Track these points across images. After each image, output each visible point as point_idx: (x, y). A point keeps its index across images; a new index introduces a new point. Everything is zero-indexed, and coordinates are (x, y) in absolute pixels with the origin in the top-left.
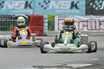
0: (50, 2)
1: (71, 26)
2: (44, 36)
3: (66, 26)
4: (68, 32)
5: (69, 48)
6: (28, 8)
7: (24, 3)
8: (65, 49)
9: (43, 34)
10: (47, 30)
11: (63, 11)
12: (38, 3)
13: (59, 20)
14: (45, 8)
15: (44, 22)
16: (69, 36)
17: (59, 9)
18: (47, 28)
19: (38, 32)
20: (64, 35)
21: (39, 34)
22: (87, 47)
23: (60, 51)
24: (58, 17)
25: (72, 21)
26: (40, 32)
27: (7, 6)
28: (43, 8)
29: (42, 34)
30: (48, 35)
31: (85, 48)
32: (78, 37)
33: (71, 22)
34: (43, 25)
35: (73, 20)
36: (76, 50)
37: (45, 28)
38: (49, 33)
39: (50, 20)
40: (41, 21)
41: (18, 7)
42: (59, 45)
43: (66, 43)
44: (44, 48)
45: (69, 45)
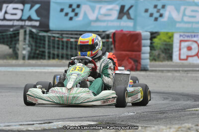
0: (166, 7)
1: (89, 53)
2: (142, 70)
3: (80, 53)
4: (82, 64)
5: (75, 97)
6: (125, 17)
7: (118, 8)
8: (68, 98)
9: (139, 68)
10: (148, 61)
11: (189, 26)
12: (143, 10)
13: (181, 41)
14: (156, 19)
15: (143, 45)
16: (82, 72)
17: (182, 21)
18: (148, 55)
19: (130, 63)
20: (72, 69)
21: (132, 67)
22: (115, 96)
23: (58, 102)
24: (181, 36)
26: (133, 63)
27: (85, 14)
28: (153, 18)
29: (137, 66)
30: (150, 69)
32: (108, 75)
34: (140, 50)
35: (93, 40)
36: (88, 100)
37: (143, 56)
38: (151, 66)
39: (169, 42)
40: (136, 43)
41: (105, 15)
42: (57, 90)
43: (70, 87)
44: (28, 95)
45: (77, 90)
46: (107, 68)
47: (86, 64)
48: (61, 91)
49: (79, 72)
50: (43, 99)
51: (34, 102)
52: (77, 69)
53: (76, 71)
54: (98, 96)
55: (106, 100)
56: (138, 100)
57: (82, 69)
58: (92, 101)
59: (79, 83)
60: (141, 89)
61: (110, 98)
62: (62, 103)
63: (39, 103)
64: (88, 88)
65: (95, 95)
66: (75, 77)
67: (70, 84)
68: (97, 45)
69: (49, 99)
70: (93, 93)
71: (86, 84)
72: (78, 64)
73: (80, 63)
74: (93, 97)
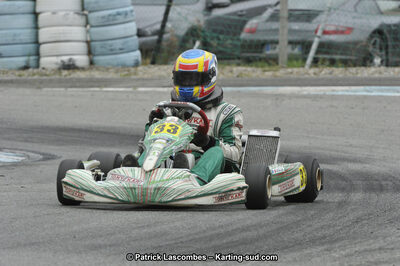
1: (196, 90)
4: (176, 118)
5: (159, 189)
8: (145, 191)
16: (176, 135)
20: (156, 129)
22: (243, 184)
23: (125, 198)
25: (201, 69)
31: (231, 188)
32: (232, 139)
33: (198, 73)
35: (206, 63)
42: (122, 173)
43: (151, 167)
44: (66, 183)
45: (164, 173)
48: (131, 175)
49: (171, 136)
50: (95, 193)
51: (77, 199)
52: (167, 127)
53: (165, 133)
54: (208, 187)
55: (224, 194)
56: (295, 189)
57: (177, 128)
58: (196, 197)
59: (171, 158)
60: (302, 167)
61: (232, 190)
62: (132, 201)
63: (87, 199)
64: (188, 168)
65: (203, 183)
66: (162, 147)
67: (149, 162)
68: (214, 74)
69: (107, 193)
70: (198, 178)
71: (185, 160)
72: (170, 118)
73: (174, 115)
74: (198, 188)
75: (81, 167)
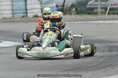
1: (57, 23)
3: (51, 23)
4: (52, 32)
5: (47, 53)
8: (43, 54)
16: (52, 37)
20: (46, 35)
22: (73, 51)
31: (69, 52)
32: (68, 39)
33: (58, 18)
35: (60, 15)
36: (56, 55)
42: (36, 49)
43: (45, 47)
44: (19, 52)
45: (49, 48)
46: (68, 34)
47: (55, 31)
48: (39, 49)
49: (50, 37)
50: (28, 55)
51: (22, 57)
52: (49, 35)
54: (62, 52)
55: (67, 54)
56: (88, 53)
57: (52, 35)
58: (59, 55)
59: (50, 44)
60: (90, 46)
62: (39, 57)
63: (25, 57)
64: (56, 47)
65: (61, 51)
66: (48, 40)
67: (44, 45)
68: (62, 18)
69: (31, 55)
70: (59, 50)
71: (55, 44)
72: (50, 32)
73: (51, 31)
74: (59, 53)
75: (23, 47)
